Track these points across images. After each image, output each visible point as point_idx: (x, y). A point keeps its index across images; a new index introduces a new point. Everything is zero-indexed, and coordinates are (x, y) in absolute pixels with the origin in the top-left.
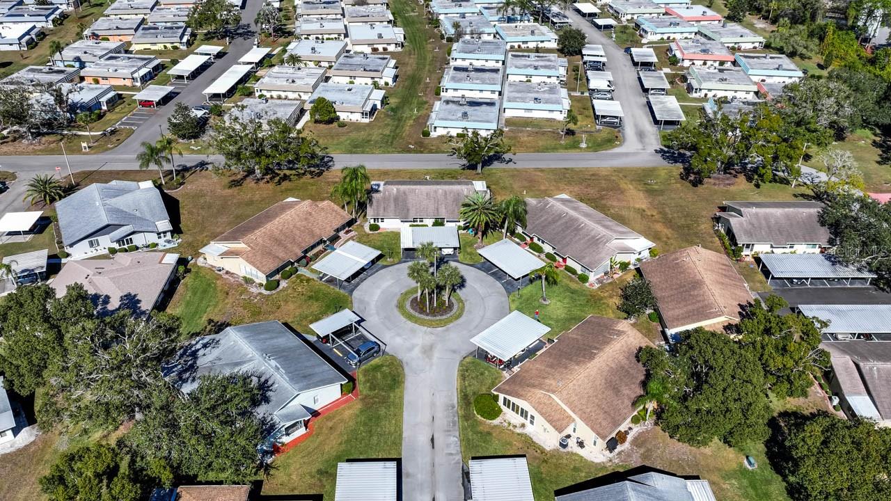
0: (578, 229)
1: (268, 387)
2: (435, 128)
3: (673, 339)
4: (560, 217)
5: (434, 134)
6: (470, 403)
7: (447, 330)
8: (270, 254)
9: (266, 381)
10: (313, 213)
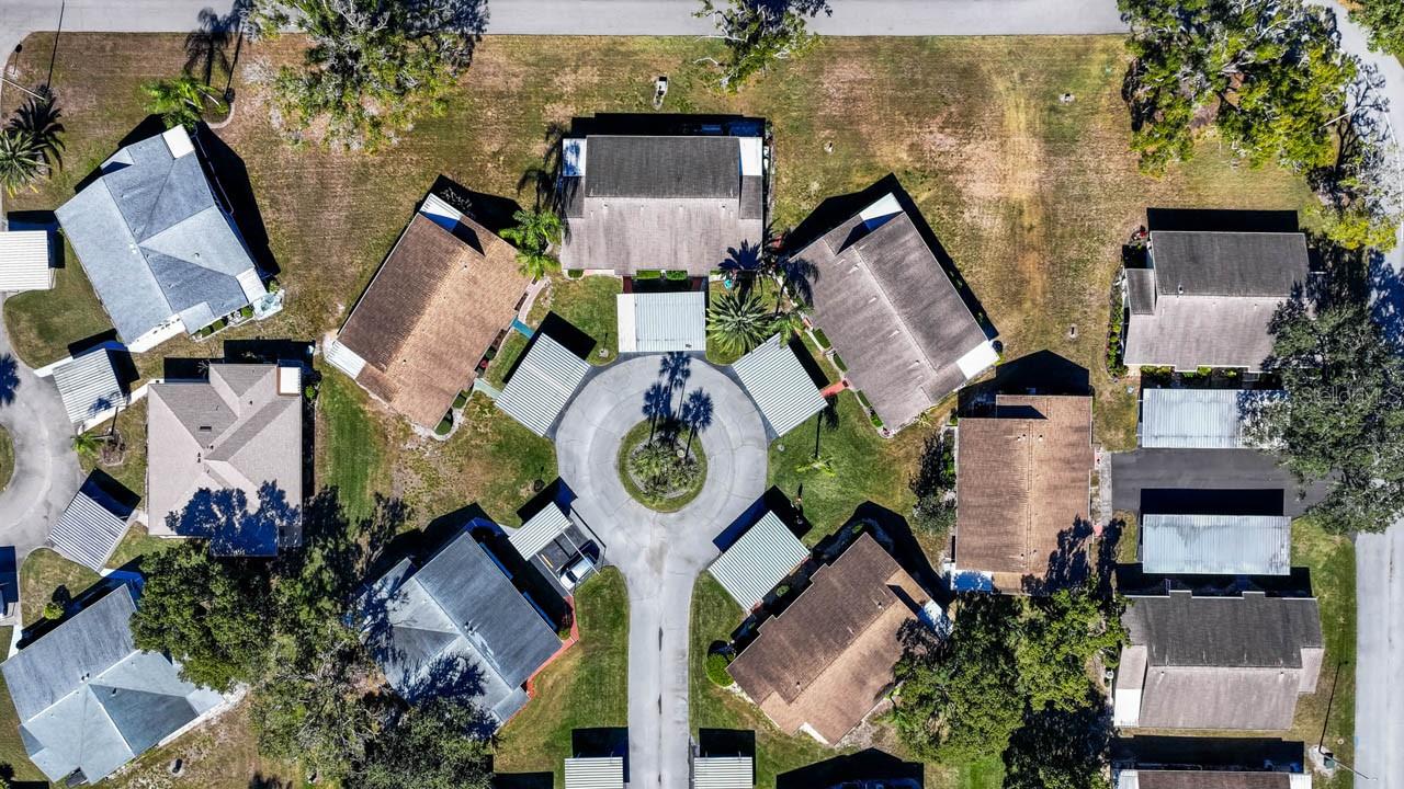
0: (888, 337)
1: (479, 675)
3: (956, 583)
4: (866, 301)
6: (703, 654)
7: (682, 518)
8: (431, 387)
9: (475, 667)
10: (479, 276)
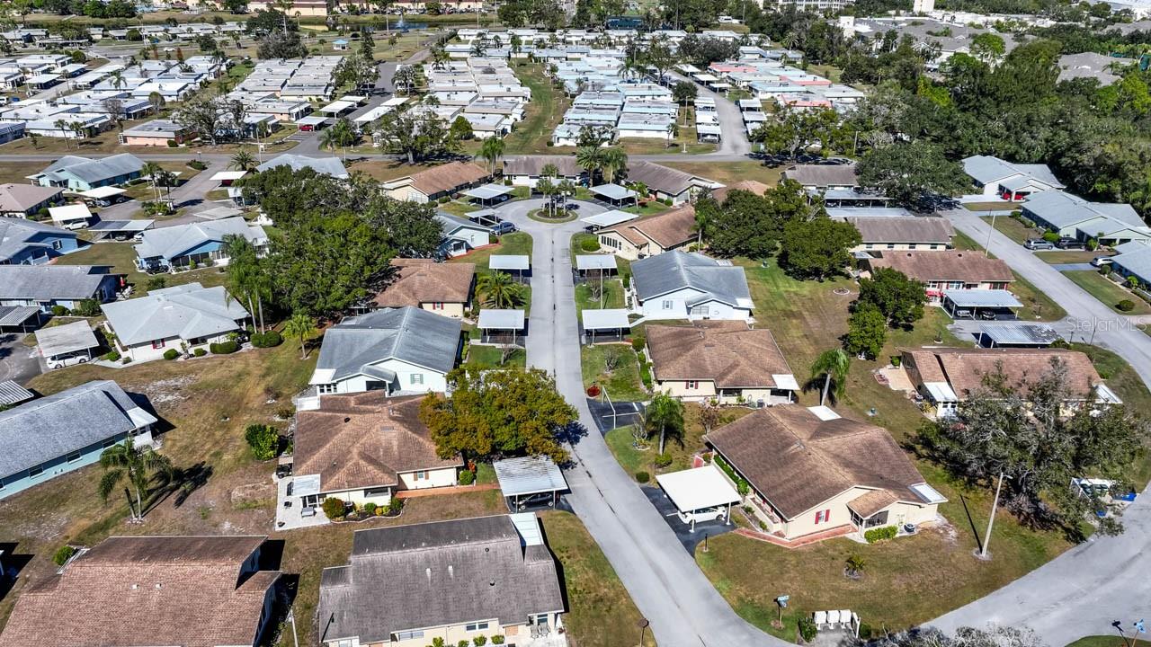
0: (666, 175)
2: (558, 139)
4: (654, 169)
5: (556, 145)
